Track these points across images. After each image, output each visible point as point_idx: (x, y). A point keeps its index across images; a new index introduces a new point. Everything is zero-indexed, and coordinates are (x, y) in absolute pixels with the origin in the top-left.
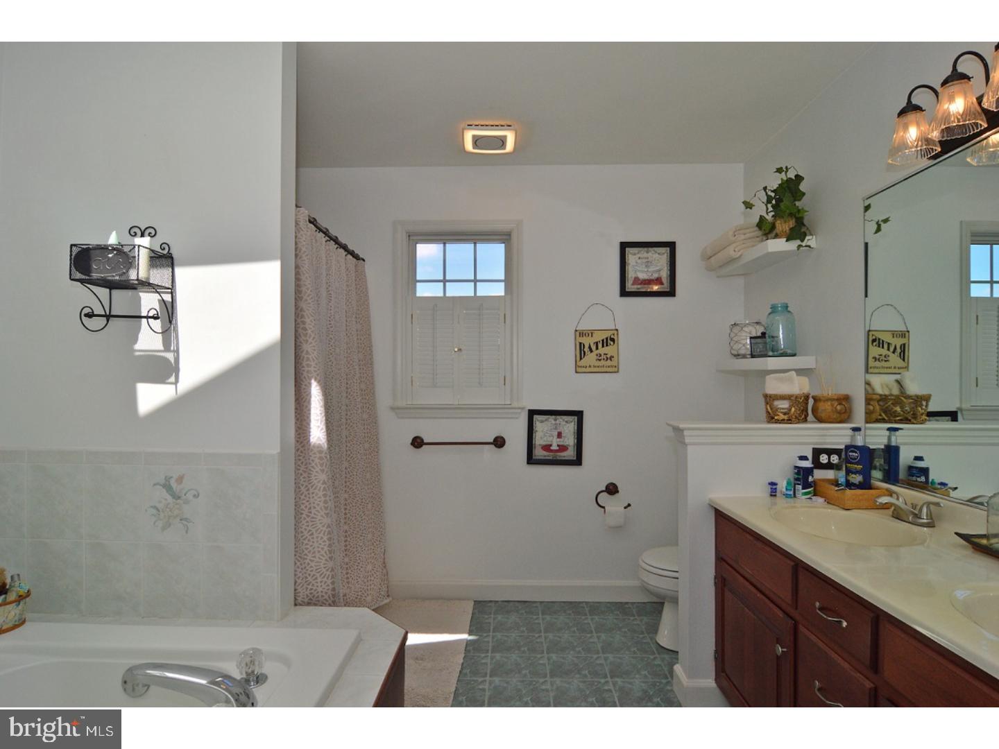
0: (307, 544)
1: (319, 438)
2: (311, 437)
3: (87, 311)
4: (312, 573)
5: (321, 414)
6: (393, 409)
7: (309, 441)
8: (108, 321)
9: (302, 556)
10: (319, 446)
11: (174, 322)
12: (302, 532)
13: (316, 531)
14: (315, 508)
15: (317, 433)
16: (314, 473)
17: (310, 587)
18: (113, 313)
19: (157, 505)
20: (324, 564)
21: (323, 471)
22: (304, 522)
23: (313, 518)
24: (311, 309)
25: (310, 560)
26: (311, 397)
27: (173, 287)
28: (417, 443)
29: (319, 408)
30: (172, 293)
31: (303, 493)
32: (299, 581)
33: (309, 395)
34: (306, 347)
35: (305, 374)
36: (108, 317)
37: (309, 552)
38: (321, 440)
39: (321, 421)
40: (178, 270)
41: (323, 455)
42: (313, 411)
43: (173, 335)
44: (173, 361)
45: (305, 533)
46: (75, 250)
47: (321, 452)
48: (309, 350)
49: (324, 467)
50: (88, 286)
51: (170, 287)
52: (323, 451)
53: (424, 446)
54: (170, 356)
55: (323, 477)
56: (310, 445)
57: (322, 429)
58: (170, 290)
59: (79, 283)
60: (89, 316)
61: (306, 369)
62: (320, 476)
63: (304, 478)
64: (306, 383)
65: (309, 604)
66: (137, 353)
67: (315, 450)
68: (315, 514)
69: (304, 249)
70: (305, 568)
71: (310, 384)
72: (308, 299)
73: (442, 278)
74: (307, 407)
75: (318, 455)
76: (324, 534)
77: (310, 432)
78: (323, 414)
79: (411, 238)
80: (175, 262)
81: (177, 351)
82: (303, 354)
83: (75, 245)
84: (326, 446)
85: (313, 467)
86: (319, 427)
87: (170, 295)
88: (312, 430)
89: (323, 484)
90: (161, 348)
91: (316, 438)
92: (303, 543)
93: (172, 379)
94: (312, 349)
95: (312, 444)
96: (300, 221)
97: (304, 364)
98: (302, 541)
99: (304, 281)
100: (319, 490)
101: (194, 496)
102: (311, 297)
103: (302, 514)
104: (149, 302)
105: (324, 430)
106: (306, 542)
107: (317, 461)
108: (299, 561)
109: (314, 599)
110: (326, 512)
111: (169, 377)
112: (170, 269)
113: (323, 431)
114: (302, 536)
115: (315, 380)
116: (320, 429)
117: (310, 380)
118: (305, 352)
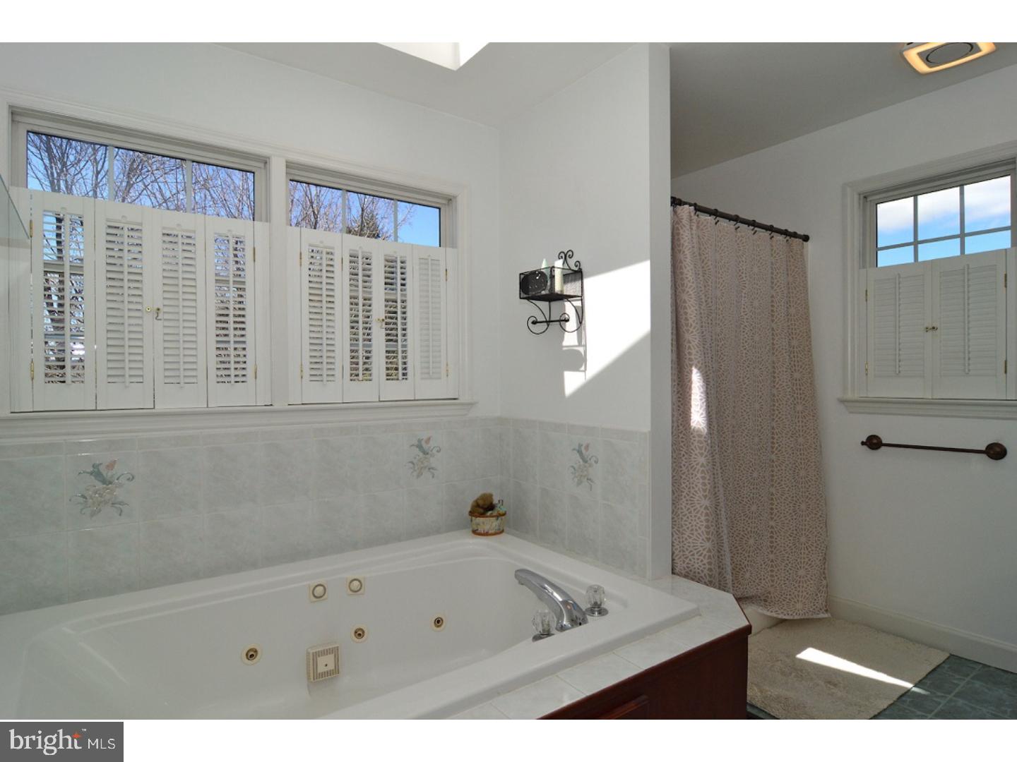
0: (686, 521)
1: (698, 422)
2: (692, 421)
3: (533, 319)
4: (690, 549)
5: (701, 400)
6: (842, 401)
7: (690, 424)
8: (548, 325)
9: (681, 530)
10: (698, 430)
11: (583, 322)
12: (682, 509)
13: (695, 510)
14: (693, 488)
15: (698, 418)
16: (693, 456)
17: (687, 561)
18: (552, 319)
19: (575, 466)
20: (701, 543)
21: (702, 454)
22: (684, 500)
23: (692, 497)
24: (692, 300)
25: (688, 536)
26: (691, 383)
27: (582, 295)
28: (873, 443)
29: (699, 394)
30: (582, 300)
31: (684, 473)
32: (677, 552)
33: (690, 381)
34: (687, 336)
35: (687, 361)
36: (548, 322)
37: (688, 528)
38: (701, 425)
39: (701, 407)
40: (585, 281)
41: (702, 439)
42: (693, 397)
43: (583, 333)
44: (583, 353)
45: (685, 510)
46: (522, 276)
47: (700, 436)
48: (690, 339)
49: (703, 451)
50: (534, 301)
51: (580, 294)
52: (702, 436)
53: (883, 448)
54: (581, 349)
55: (702, 460)
56: (690, 428)
57: (702, 414)
58: (580, 298)
59: (526, 301)
60: (534, 323)
61: (688, 356)
62: (700, 459)
63: (686, 459)
64: (687, 370)
65: (686, 576)
66: (565, 349)
67: (695, 434)
68: (693, 494)
69: (686, 244)
70: (683, 542)
71: (691, 371)
72: (690, 290)
73: (912, 240)
74: (688, 392)
75: (697, 439)
76: (701, 514)
77: (690, 416)
78: (704, 400)
79: (869, 199)
80: (584, 274)
81: (585, 346)
82: (685, 343)
83: (522, 274)
84: (706, 429)
85: (692, 449)
86: (698, 412)
87: (580, 302)
88: (692, 415)
89: (701, 467)
90: (576, 343)
91: (695, 423)
92: (682, 519)
93: (583, 368)
94: (693, 338)
95: (692, 428)
96: (682, 219)
97: (686, 352)
98: (680, 516)
99: (687, 274)
100: (698, 472)
101: (595, 462)
102: (692, 288)
103: (682, 492)
104: (569, 308)
105: (704, 415)
106: (685, 518)
107: (696, 444)
108: (677, 534)
109: (692, 573)
110: (705, 494)
111: (581, 366)
112: (580, 282)
113: (702, 416)
114: (682, 513)
115: (696, 367)
116: (699, 414)
117: (691, 367)
118: (687, 341)
